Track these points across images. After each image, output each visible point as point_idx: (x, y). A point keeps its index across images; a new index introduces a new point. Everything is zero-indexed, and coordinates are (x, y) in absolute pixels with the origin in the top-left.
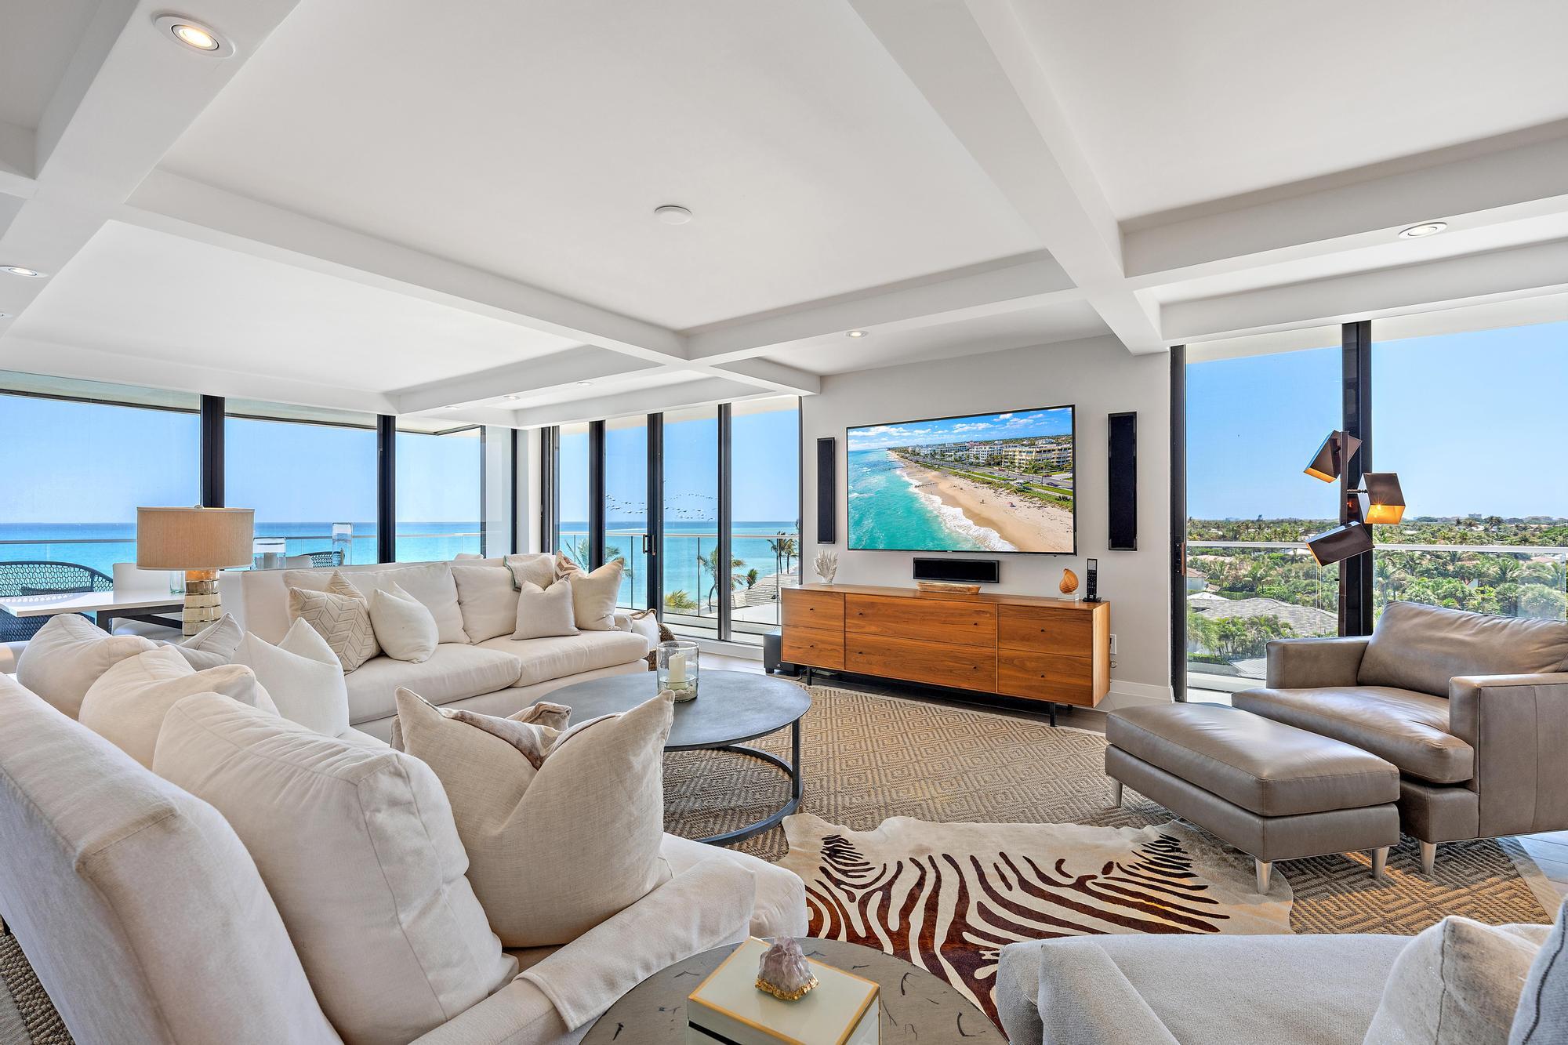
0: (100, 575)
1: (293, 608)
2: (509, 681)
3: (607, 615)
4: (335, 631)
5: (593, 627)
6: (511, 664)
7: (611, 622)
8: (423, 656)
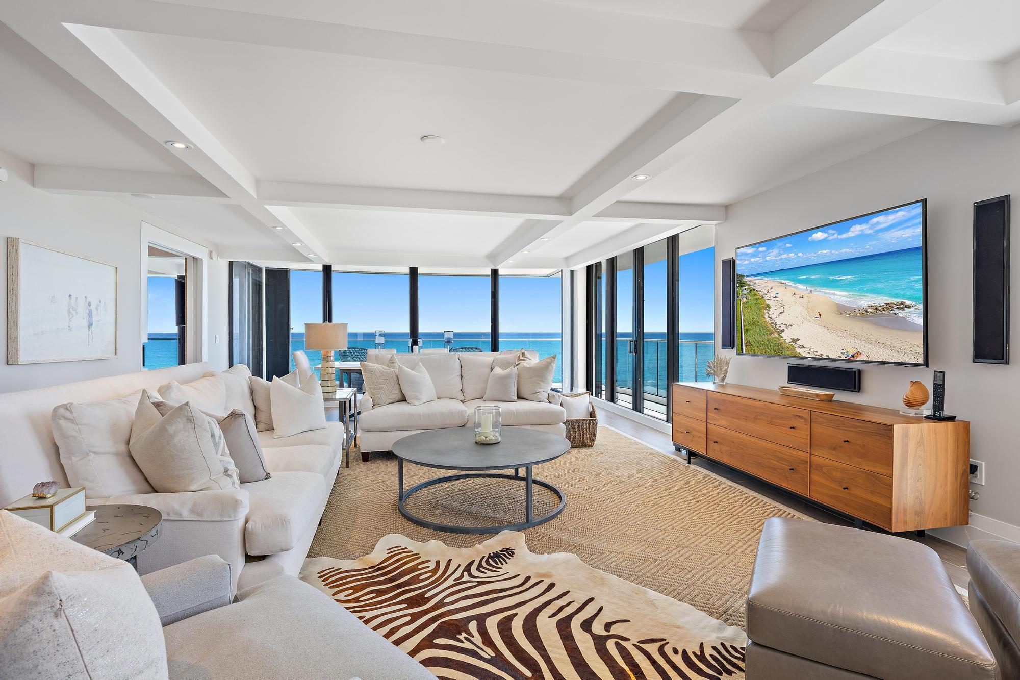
3: (540, 392)
5: (529, 398)
7: (542, 396)
8: (416, 402)
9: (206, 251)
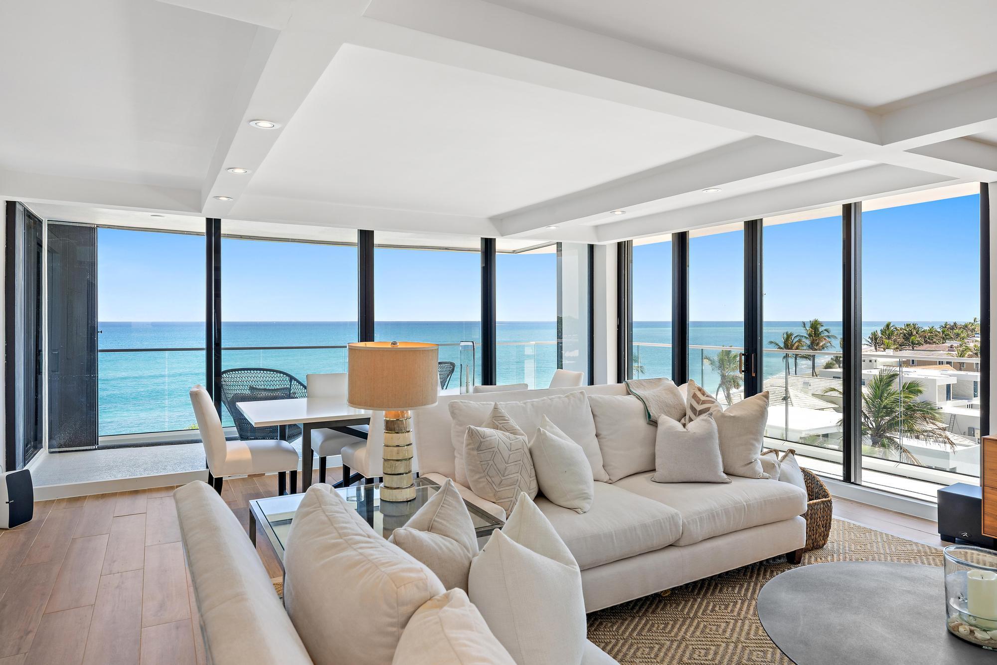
0: (295, 380)
1: (470, 447)
2: (671, 540)
3: (755, 461)
4: (505, 475)
5: (740, 473)
6: (672, 519)
7: (759, 468)
8: (586, 505)
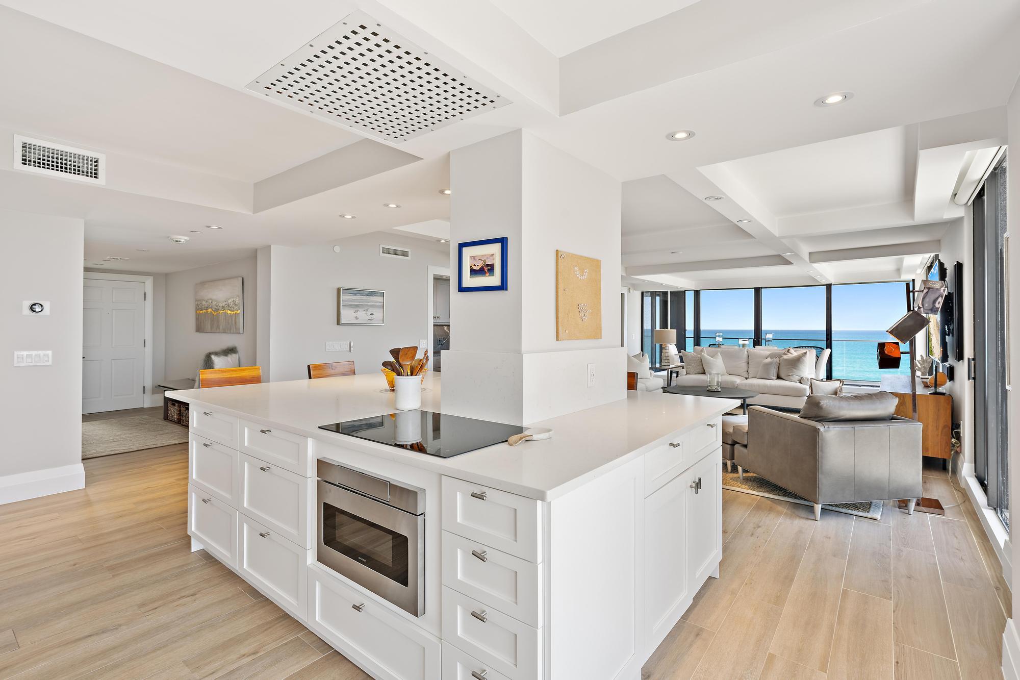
3: (793, 375)
7: (795, 379)
8: (708, 374)
9: (626, 289)
